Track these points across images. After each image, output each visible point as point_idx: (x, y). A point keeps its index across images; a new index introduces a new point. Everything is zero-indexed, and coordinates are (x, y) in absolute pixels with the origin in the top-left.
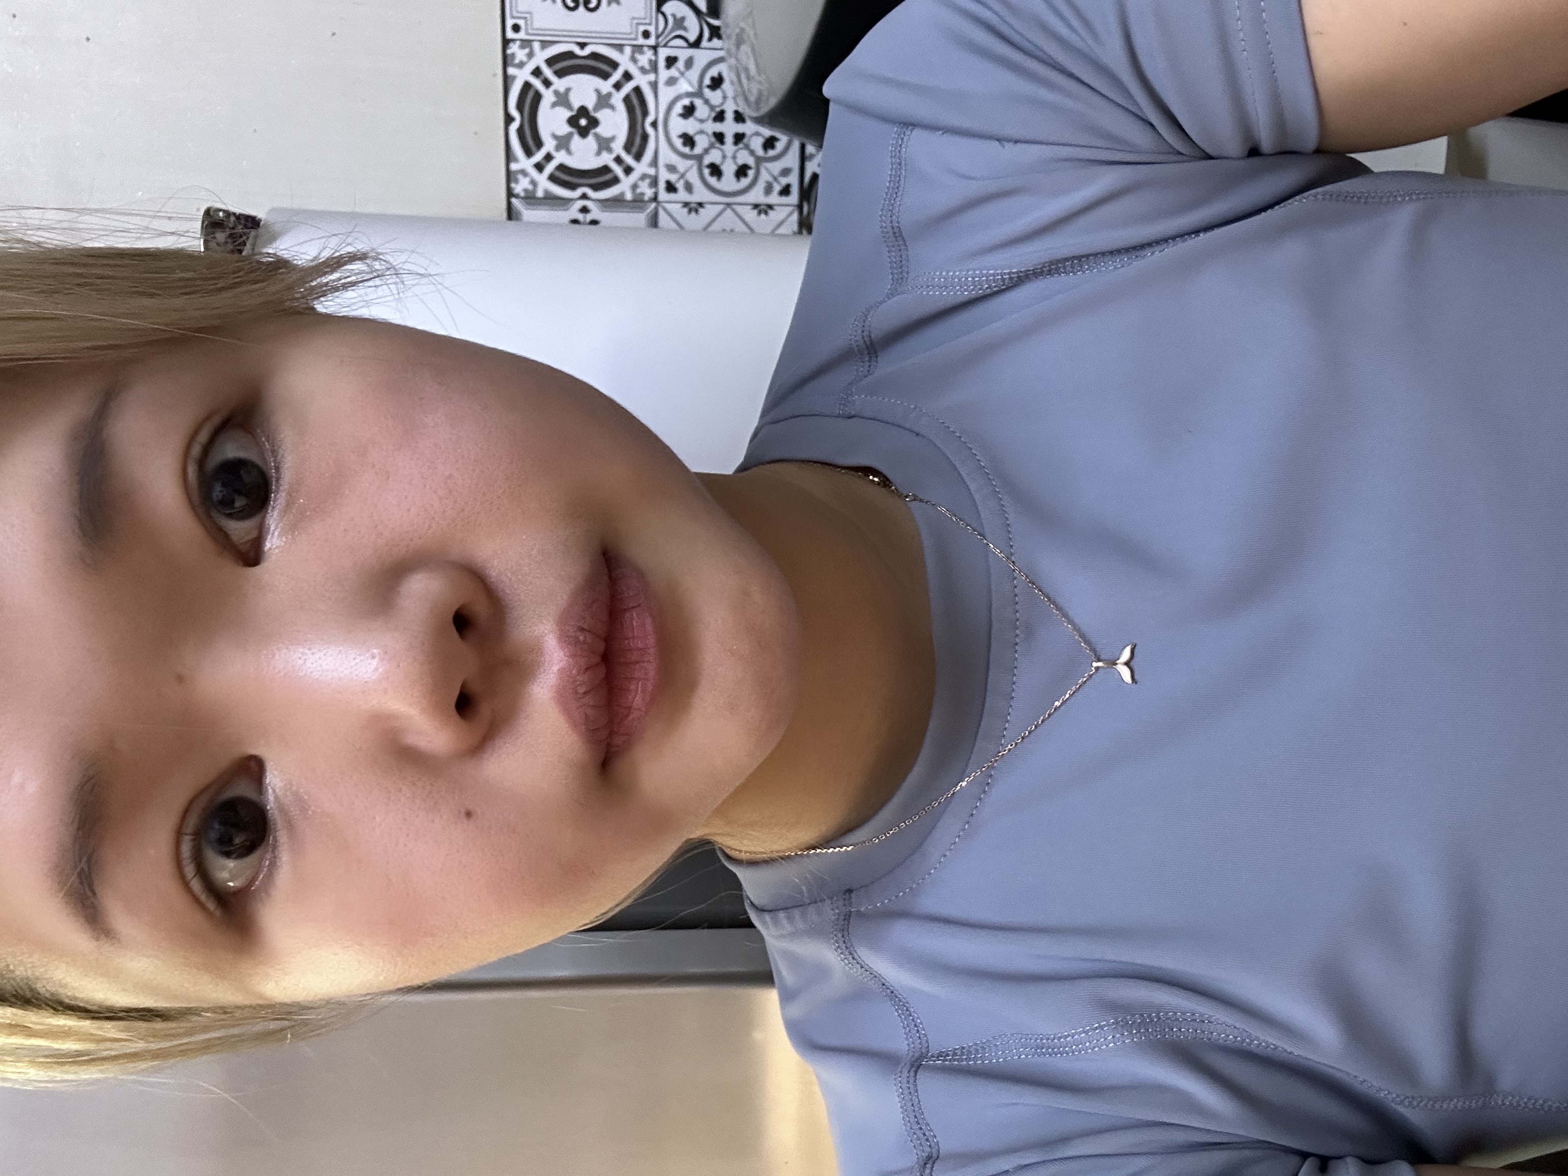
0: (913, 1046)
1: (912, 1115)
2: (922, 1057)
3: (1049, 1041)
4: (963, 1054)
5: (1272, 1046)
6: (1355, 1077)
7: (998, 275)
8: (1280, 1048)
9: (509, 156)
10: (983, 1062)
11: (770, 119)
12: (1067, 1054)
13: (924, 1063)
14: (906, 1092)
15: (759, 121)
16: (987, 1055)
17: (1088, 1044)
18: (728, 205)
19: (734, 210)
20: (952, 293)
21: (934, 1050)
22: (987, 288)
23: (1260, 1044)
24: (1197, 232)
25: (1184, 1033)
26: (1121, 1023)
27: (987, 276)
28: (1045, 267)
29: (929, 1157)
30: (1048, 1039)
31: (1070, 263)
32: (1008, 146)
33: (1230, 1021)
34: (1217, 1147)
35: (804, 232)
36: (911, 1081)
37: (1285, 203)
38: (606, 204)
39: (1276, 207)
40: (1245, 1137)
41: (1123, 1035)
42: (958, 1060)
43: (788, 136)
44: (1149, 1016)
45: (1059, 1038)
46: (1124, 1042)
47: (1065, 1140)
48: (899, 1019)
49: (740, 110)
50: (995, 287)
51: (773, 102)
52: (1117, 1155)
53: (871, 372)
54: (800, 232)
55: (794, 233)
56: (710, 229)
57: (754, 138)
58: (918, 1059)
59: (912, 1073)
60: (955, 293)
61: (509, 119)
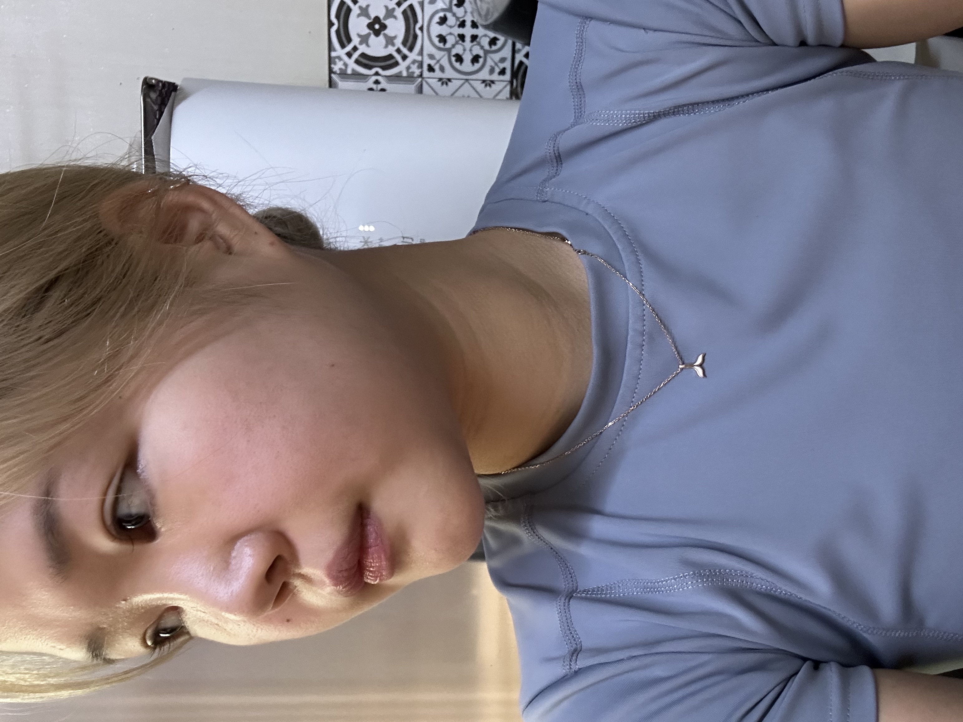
0: (568, 585)
1: (566, 624)
2: (574, 591)
3: (652, 584)
4: (598, 591)
5: (789, 594)
6: (839, 614)
7: (641, 114)
8: (793, 595)
9: (331, 48)
10: (610, 596)
11: (495, 26)
12: (663, 592)
13: (574, 595)
14: (563, 611)
15: (486, 27)
16: (613, 591)
17: (675, 586)
18: (467, 80)
19: (470, 84)
20: (611, 125)
21: (581, 588)
22: (634, 122)
23: (782, 592)
24: (767, 90)
25: (735, 583)
26: (697, 575)
27: (635, 114)
28: (671, 110)
29: (575, 650)
30: (651, 583)
31: (686, 108)
32: (651, 33)
33: (764, 577)
34: (752, 651)
35: (514, 98)
36: (566, 605)
37: (823, 76)
38: (390, 78)
39: (817, 78)
40: (770, 646)
41: (697, 581)
42: (595, 594)
43: (505, 37)
44: (714, 571)
45: (658, 583)
46: (698, 586)
47: (658, 642)
48: (560, 570)
49: (475, 20)
50: (639, 121)
51: (496, 15)
52: (690, 652)
53: (557, 173)
54: (511, 98)
55: (507, 99)
56: (456, 94)
57: (484, 38)
58: (570, 593)
59: (567, 601)
60: (614, 125)
61: (331, 24)
